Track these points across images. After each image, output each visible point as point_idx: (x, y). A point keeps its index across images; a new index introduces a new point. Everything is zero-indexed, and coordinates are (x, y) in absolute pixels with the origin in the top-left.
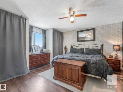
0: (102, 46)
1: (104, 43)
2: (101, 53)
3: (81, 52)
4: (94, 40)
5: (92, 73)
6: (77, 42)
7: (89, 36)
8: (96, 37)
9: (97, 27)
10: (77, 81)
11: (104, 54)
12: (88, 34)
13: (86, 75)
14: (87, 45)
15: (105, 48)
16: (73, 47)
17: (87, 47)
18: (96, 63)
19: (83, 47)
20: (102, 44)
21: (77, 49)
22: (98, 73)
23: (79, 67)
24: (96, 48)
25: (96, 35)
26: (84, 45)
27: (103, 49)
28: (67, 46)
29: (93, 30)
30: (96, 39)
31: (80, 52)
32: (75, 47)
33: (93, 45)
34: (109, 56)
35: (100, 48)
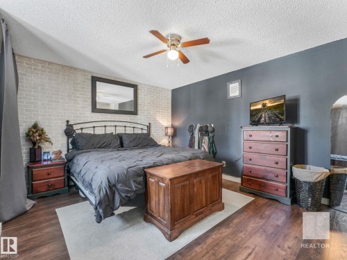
0: (149, 127)
1: (152, 122)
4: (135, 112)
6: (92, 112)
9: (141, 84)
14: (120, 124)
16: (75, 127)
20: (150, 124)
24: (140, 132)
26: (113, 124)
28: (41, 125)
29: (135, 88)
32: (82, 129)
33: (135, 125)
35: (145, 132)
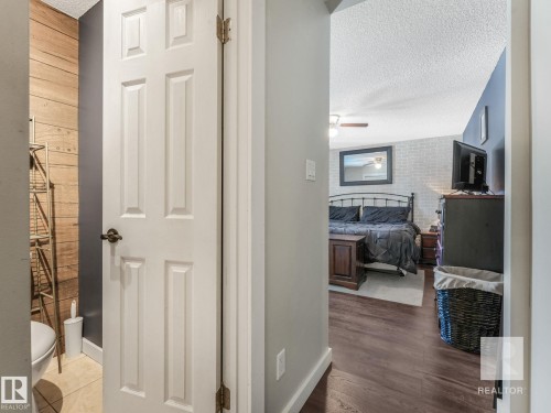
0: (412, 199)
1: (418, 192)
2: (409, 219)
3: (353, 215)
4: (389, 181)
5: (379, 258)
6: (341, 185)
7: (378, 166)
8: (396, 174)
9: (399, 143)
10: (347, 273)
11: (417, 222)
12: (373, 159)
13: (366, 266)
14: (369, 196)
15: (420, 205)
17: (369, 203)
18: (387, 237)
19: (356, 203)
20: (413, 194)
21: (340, 209)
22: (391, 257)
23: (351, 244)
24: (396, 205)
25: (396, 166)
26: (361, 196)
27: (415, 208)
29: (388, 149)
30: (396, 179)
31: (350, 217)
32: (332, 201)
33: (389, 197)
34: (429, 228)
